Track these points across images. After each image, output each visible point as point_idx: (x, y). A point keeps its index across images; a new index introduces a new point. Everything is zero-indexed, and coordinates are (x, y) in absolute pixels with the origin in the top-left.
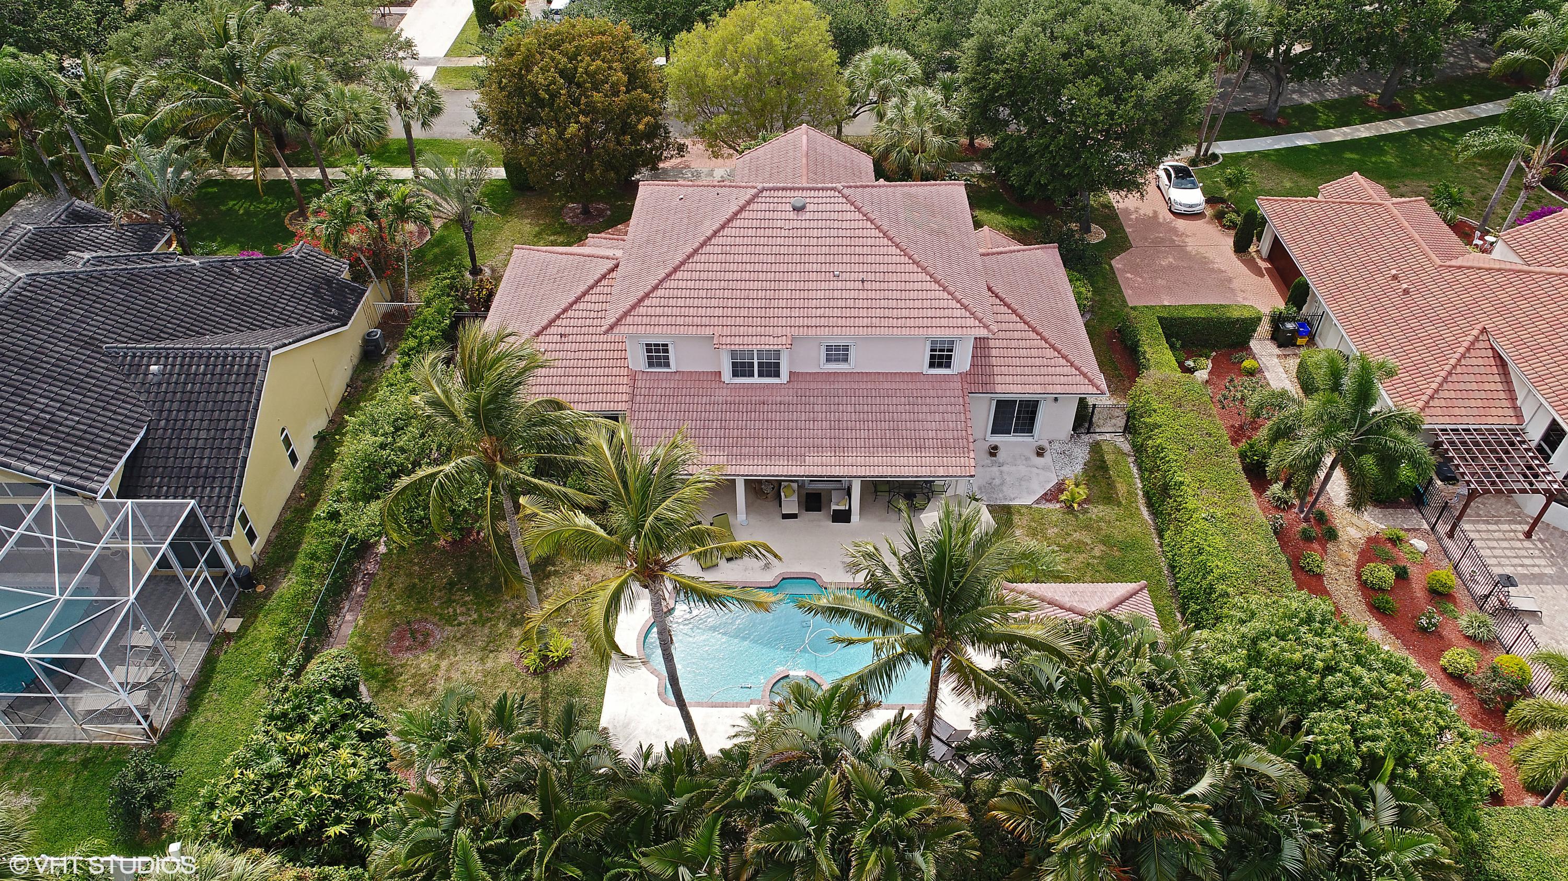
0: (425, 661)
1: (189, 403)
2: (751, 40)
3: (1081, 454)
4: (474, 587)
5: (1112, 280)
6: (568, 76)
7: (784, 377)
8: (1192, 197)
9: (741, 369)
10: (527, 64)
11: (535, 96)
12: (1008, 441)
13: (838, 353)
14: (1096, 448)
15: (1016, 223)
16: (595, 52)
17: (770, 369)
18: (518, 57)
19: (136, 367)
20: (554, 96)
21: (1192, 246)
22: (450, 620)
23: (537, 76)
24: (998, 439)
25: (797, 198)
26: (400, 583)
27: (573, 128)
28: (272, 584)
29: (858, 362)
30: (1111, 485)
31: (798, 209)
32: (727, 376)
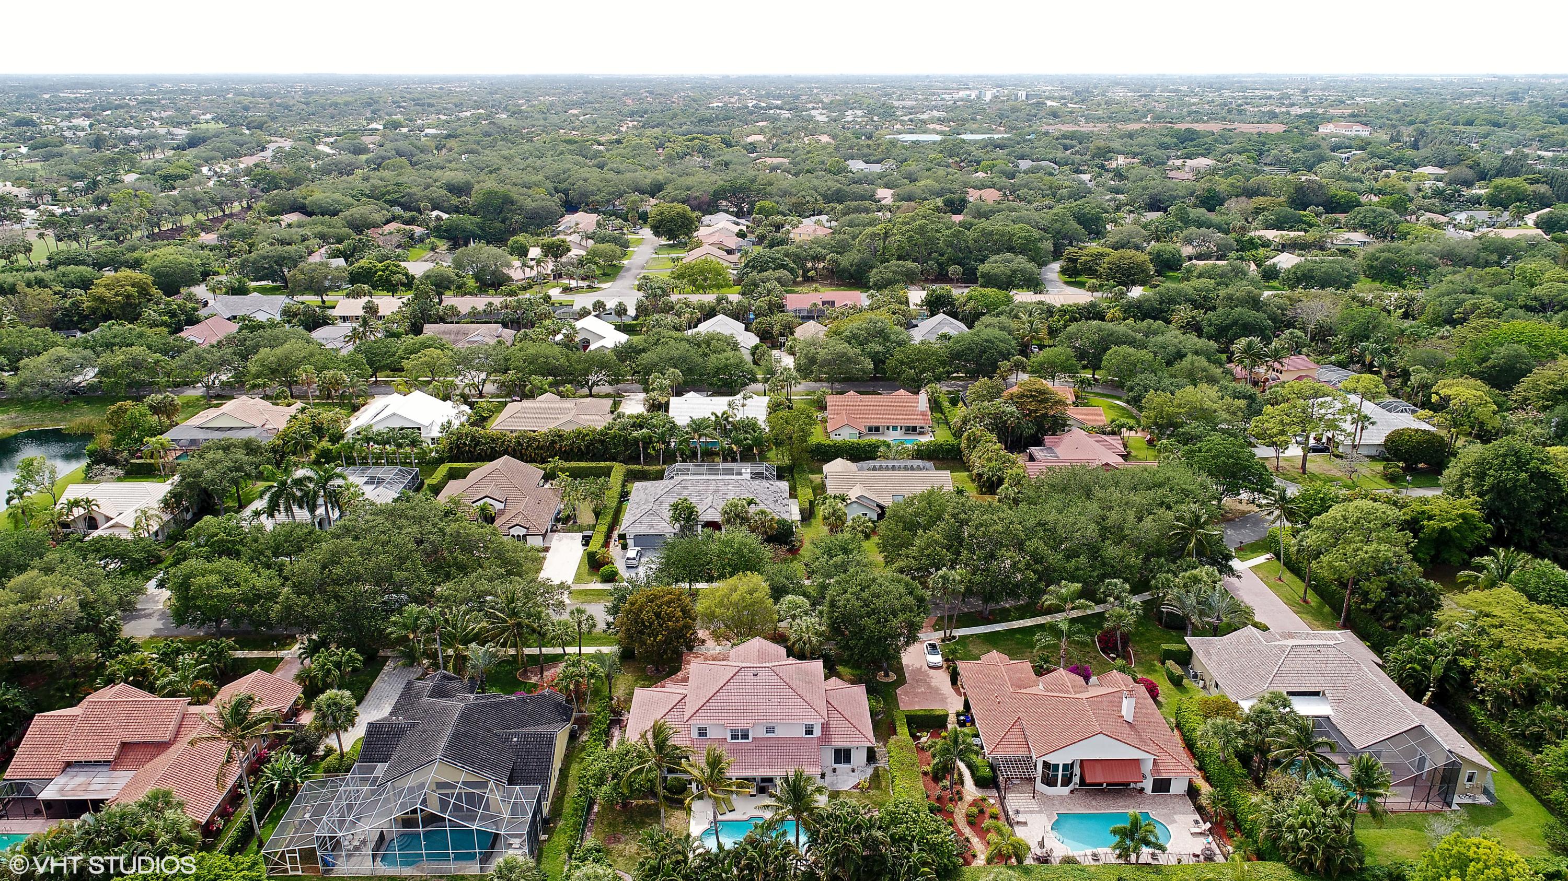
0: (621, 846)
1: (528, 752)
2: (735, 597)
3: (870, 771)
4: (634, 822)
5: (895, 698)
6: (658, 615)
7: (751, 739)
8: (937, 659)
9: (734, 737)
10: (641, 609)
11: (643, 623)
12: (841, 767)
13: (771, 730)
14: (876, 769)
15: (855, 672)
16: (669, 603)
17: (745, 736)
18: (637, 606)
19: (507, 739)
20: (651, 624)
21: (934, 683)
22: (627, 833)
23: (644, 615)
24: (836, 766)
25: (755, 671)
26: (605, 822)
27: (660, 637)
28: (555, 824)
29: (779, 733)
30: (880, 783)
31: (755, 675)
32: (729, 739)
